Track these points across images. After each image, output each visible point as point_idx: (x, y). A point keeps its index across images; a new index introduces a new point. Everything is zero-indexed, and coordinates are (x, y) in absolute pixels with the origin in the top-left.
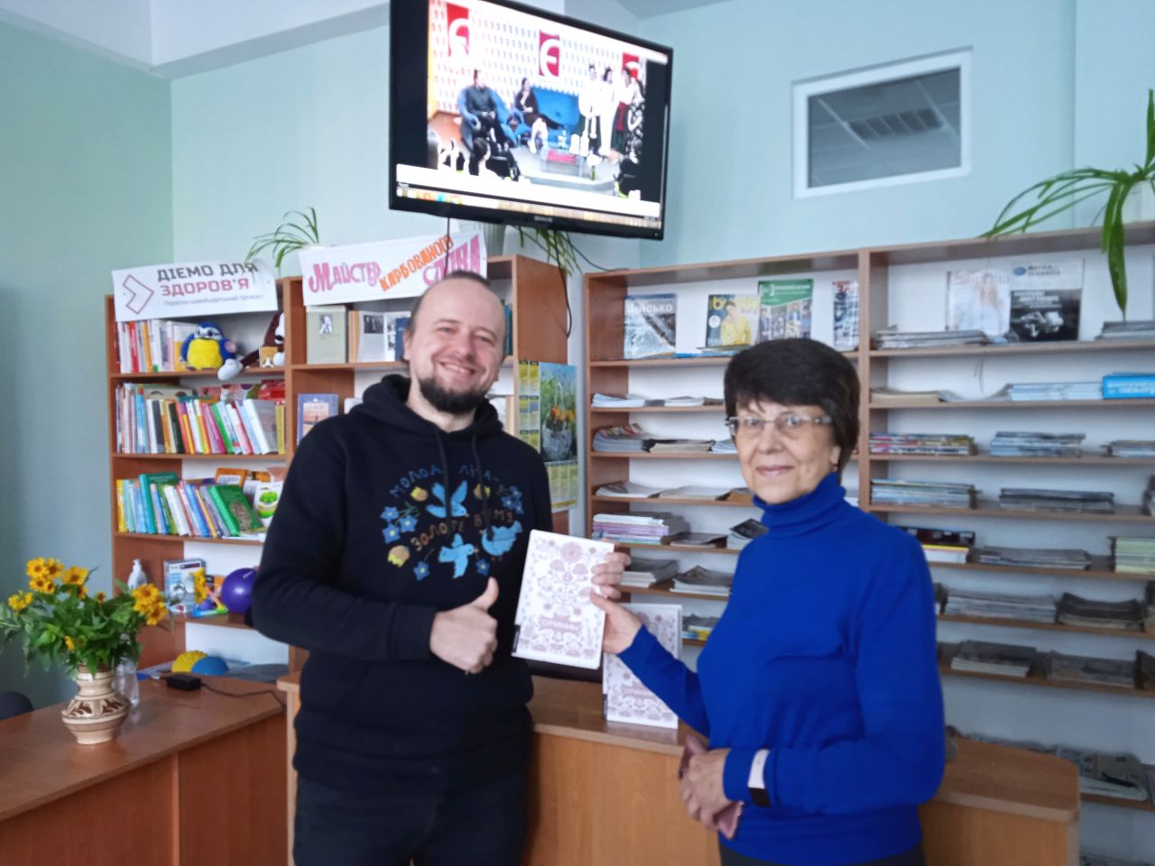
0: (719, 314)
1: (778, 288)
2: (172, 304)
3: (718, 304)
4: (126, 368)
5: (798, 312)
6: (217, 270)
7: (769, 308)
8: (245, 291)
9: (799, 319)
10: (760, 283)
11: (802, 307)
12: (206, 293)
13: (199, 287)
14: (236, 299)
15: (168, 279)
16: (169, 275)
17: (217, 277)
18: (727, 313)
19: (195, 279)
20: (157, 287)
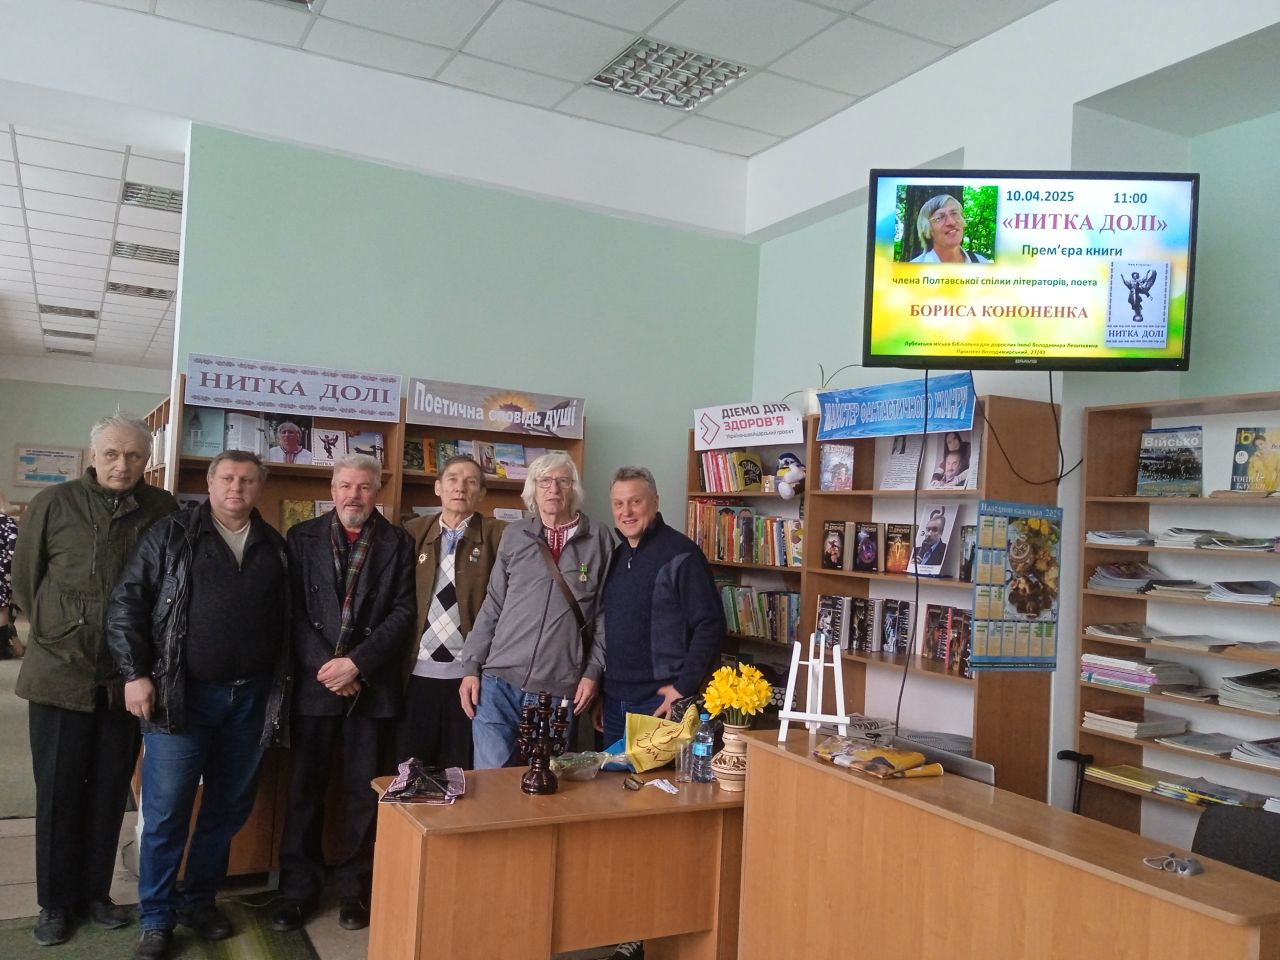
0: (1246, 448)
2: (730, 437)
3: (1246, 438)
12: (754, 429)
13: (750, 423)
14: (771, 433)
15: (728, 416)
16: (729, 412)
17: (762, 415)
18: (1256, 448)
20: (722, 423)
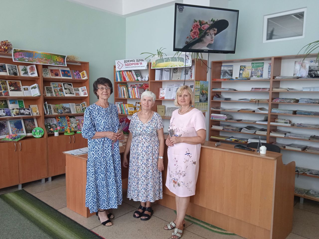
0: (242, 70)
1: (256, 64)
2: (127, 67)
3: (242, 68)
4: (119, 80)
5: (260, 70)
7: (254, 69)
8: (141, 65)
9: (260, 71)
10: (252, 63)
11: (261, 69)
13: (132, 64)
15: (126, 62)
18: (244, 70)
20: (124, 64)
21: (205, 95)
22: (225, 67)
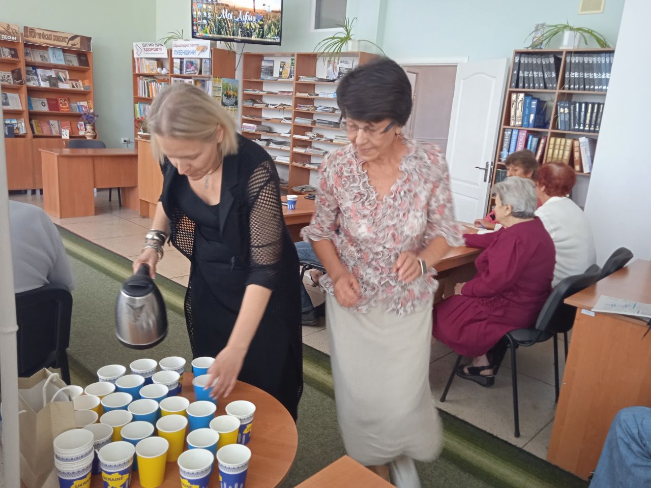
2: (146, 54)
4: (137, 72)
6: (155, 45)
8: (161, 52)
10: (291, 59)
12: (153, 51)
13: (151, 49)
14: (159, 53)
15: (144, 46)
17: (155, 47)
18: (284, 67)
19: (150, 47)
20: (142, 48)
21: (233, 97)
22: (266, 62)
